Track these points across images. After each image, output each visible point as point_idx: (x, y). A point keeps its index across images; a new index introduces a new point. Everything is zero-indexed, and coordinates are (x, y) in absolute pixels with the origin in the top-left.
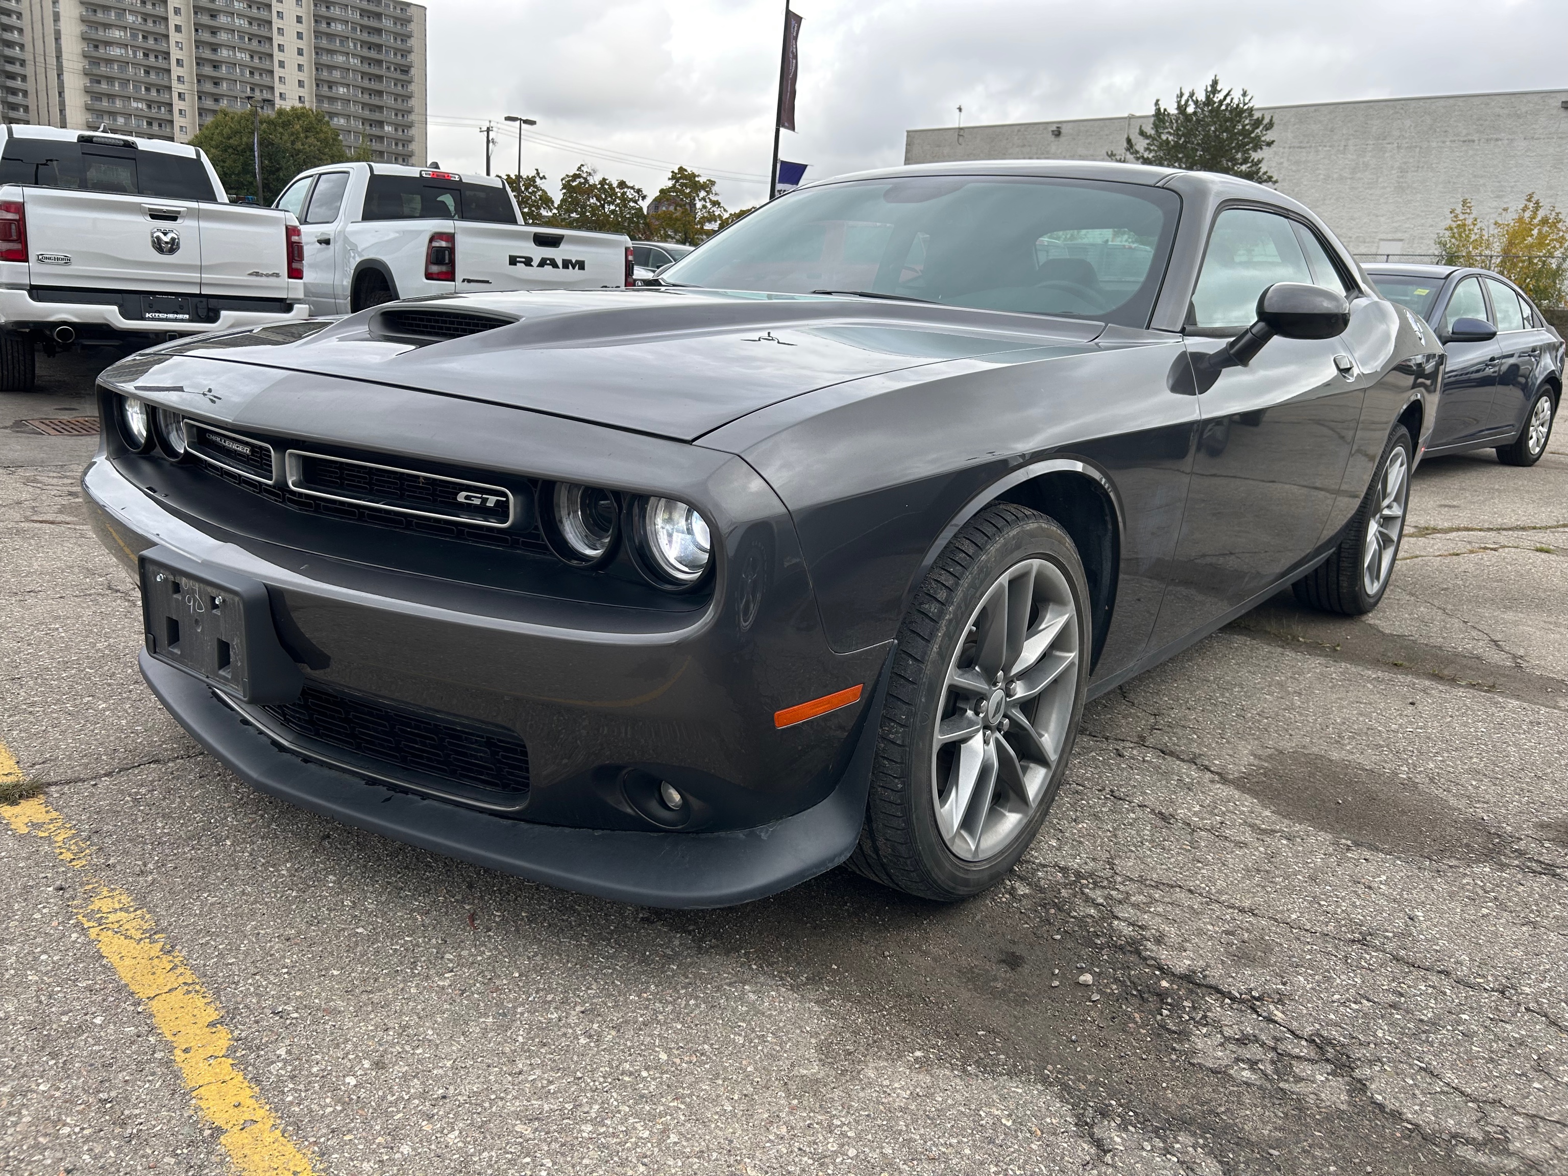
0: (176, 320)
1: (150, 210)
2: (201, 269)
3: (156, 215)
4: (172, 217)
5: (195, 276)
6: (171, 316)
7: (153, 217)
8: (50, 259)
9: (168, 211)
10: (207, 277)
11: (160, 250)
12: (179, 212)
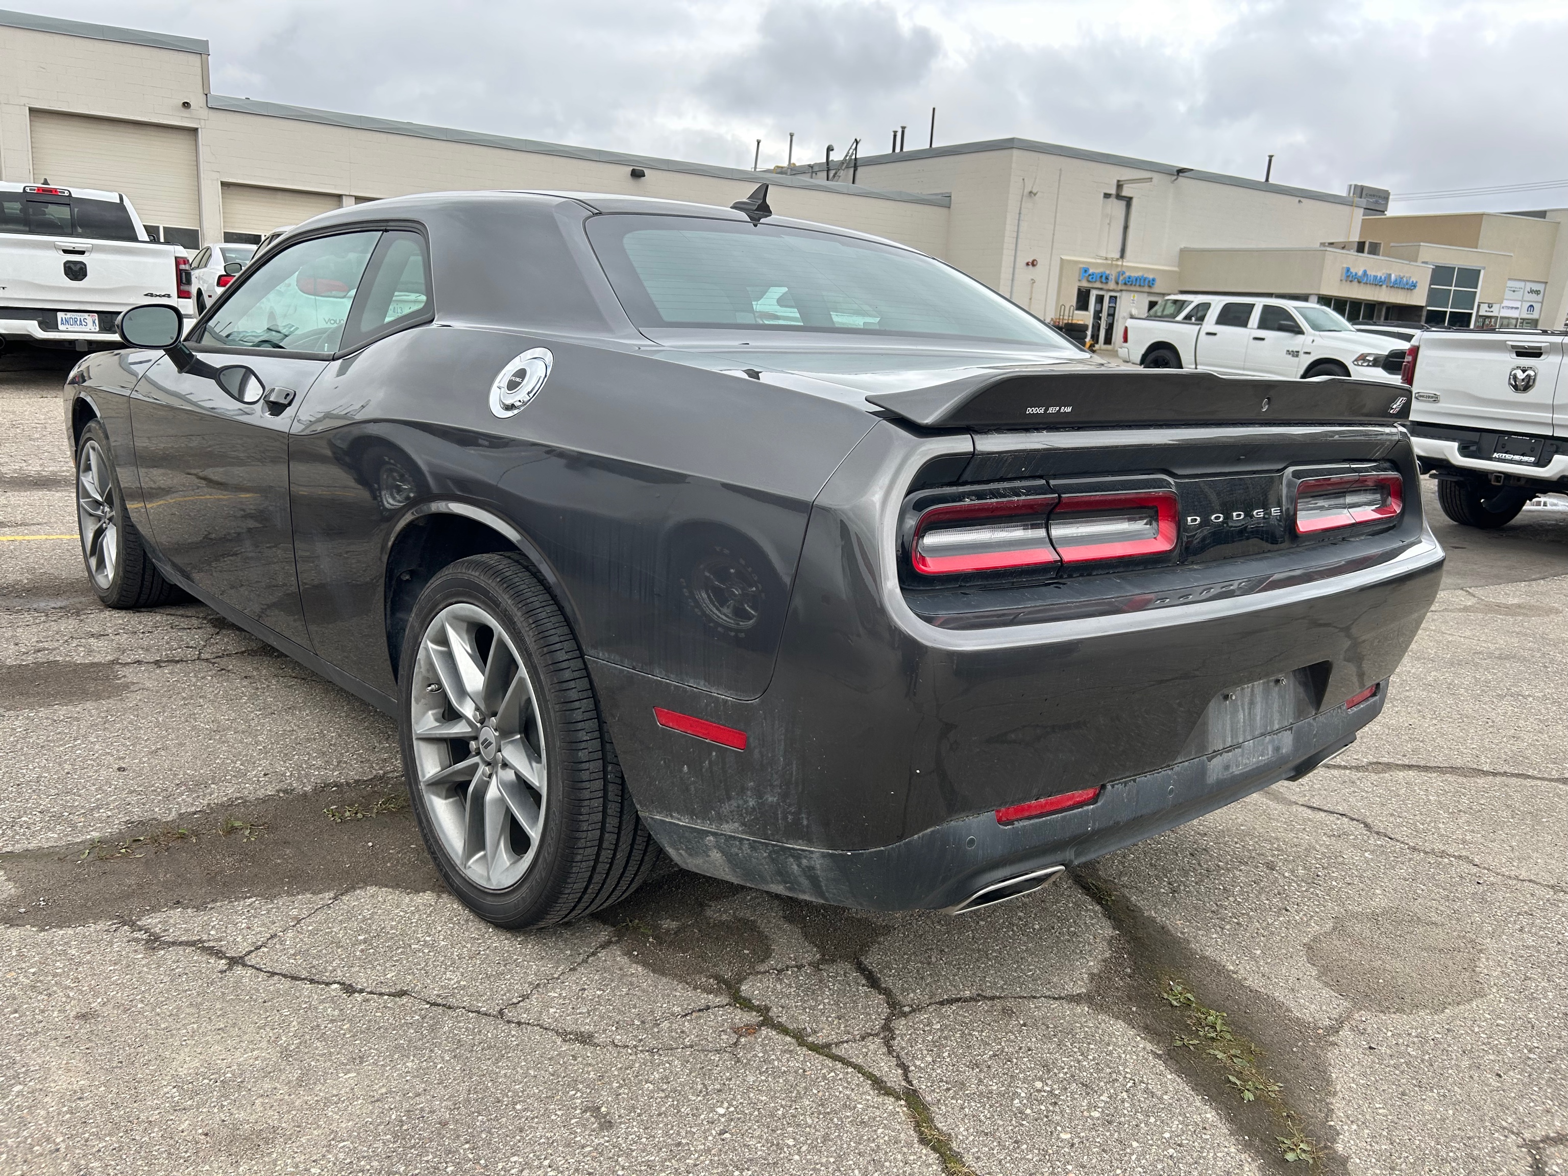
0: (1520, 463)
1: (1513, 347)
2: (1553, 408)
3: (1522, 353)
4: (1535, 353)
5: (1546, 416)
6: (1517, 458)
7: (1519, 354)
8: (1423, 396)
9: (1530, 348)
10: (1559, 417)
11: (1516, 388)
12: (1540, 348)
